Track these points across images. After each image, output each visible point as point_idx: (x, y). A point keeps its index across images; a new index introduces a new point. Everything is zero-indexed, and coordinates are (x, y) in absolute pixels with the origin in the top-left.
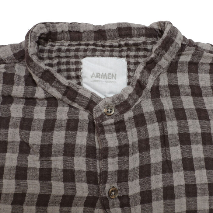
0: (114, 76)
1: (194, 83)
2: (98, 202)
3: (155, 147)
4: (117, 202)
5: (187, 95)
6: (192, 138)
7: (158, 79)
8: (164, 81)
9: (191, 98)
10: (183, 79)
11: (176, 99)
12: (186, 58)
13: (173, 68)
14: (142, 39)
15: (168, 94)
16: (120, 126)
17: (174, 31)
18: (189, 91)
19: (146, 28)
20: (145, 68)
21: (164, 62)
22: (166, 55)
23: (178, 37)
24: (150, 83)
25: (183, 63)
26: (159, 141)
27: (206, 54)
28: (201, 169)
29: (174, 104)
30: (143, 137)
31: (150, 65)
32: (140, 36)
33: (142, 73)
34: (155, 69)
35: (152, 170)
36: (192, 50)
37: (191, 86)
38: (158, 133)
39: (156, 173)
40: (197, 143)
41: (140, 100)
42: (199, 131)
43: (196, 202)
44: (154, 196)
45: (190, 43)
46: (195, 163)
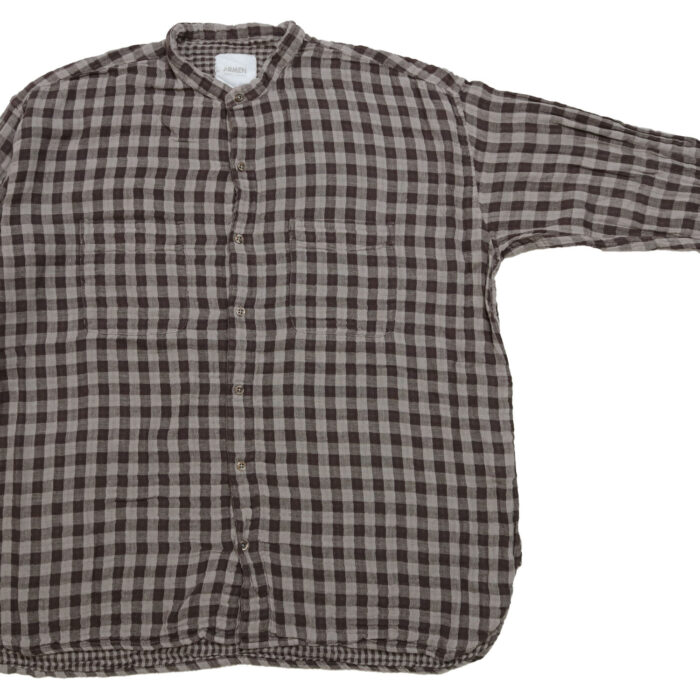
0: (244, 70)
1: (317, 77)
2: (229, 175)
3: (280, 131)
4: (245, 175)
5: (310, 87)
6: (313, 125)
7: (283, 72)
8: (289, 74)
9: (313, 90)
10: (306, 73)
11: (300, 90)
12: (308, 53)
13: (297, 63)
14: (270, 37)
15: (293, 86)
16: (248, 112)
17: (296, 28)
18: (312, 83)
19: (273, 28)
20: (271, 62)
21: (288, 57)
22: (289, 50)
23: (300, 33)
24: (276, 76)
25: (307, 58)
26: (283, 126)
27: (325, 49)
28: (320, 151)
29: (298, 95)
30: (269, 122)
31: (276, 60)
32: (267, 34)
33: (269, 67)
34: (281, 62)
35: (277, 150)
36: (314, 46)
37: (314, 79)
38: (282, 120)
39: (280, 153)
40: (318, 129)
41: (266, 90)
42: (320, 118)
43: (315, 179)
44: (277, 172)
45: (313, 40)
46: (316, 146)
